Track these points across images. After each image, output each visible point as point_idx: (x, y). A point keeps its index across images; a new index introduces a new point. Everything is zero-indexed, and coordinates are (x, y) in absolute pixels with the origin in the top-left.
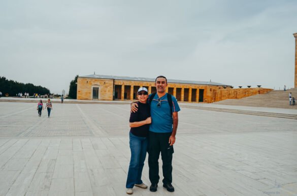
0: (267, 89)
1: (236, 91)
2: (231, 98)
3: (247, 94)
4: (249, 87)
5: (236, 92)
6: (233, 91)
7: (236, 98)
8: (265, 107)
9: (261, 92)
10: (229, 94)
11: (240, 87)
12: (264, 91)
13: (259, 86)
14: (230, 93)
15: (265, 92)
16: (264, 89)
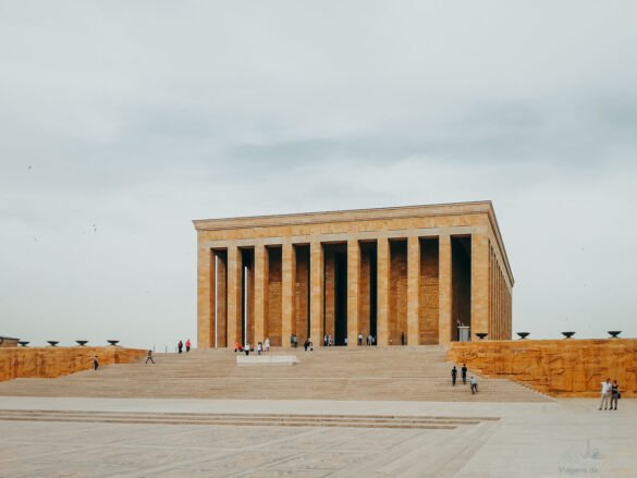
0: (137, 351)
1: (38, 354)
2: (25, 375)
3: (78, 363)
4: (82, 343)
5: (42, 356)
6: (29, 356)
7: (43, 374)
8: (149, 397)
9: (120, 357)
10: (17, 364)
11: (53, 343)
12: (129, 357)
13: (113, 343)
14: (20, 359)
15: (132, 358)
16: (129, 351)
